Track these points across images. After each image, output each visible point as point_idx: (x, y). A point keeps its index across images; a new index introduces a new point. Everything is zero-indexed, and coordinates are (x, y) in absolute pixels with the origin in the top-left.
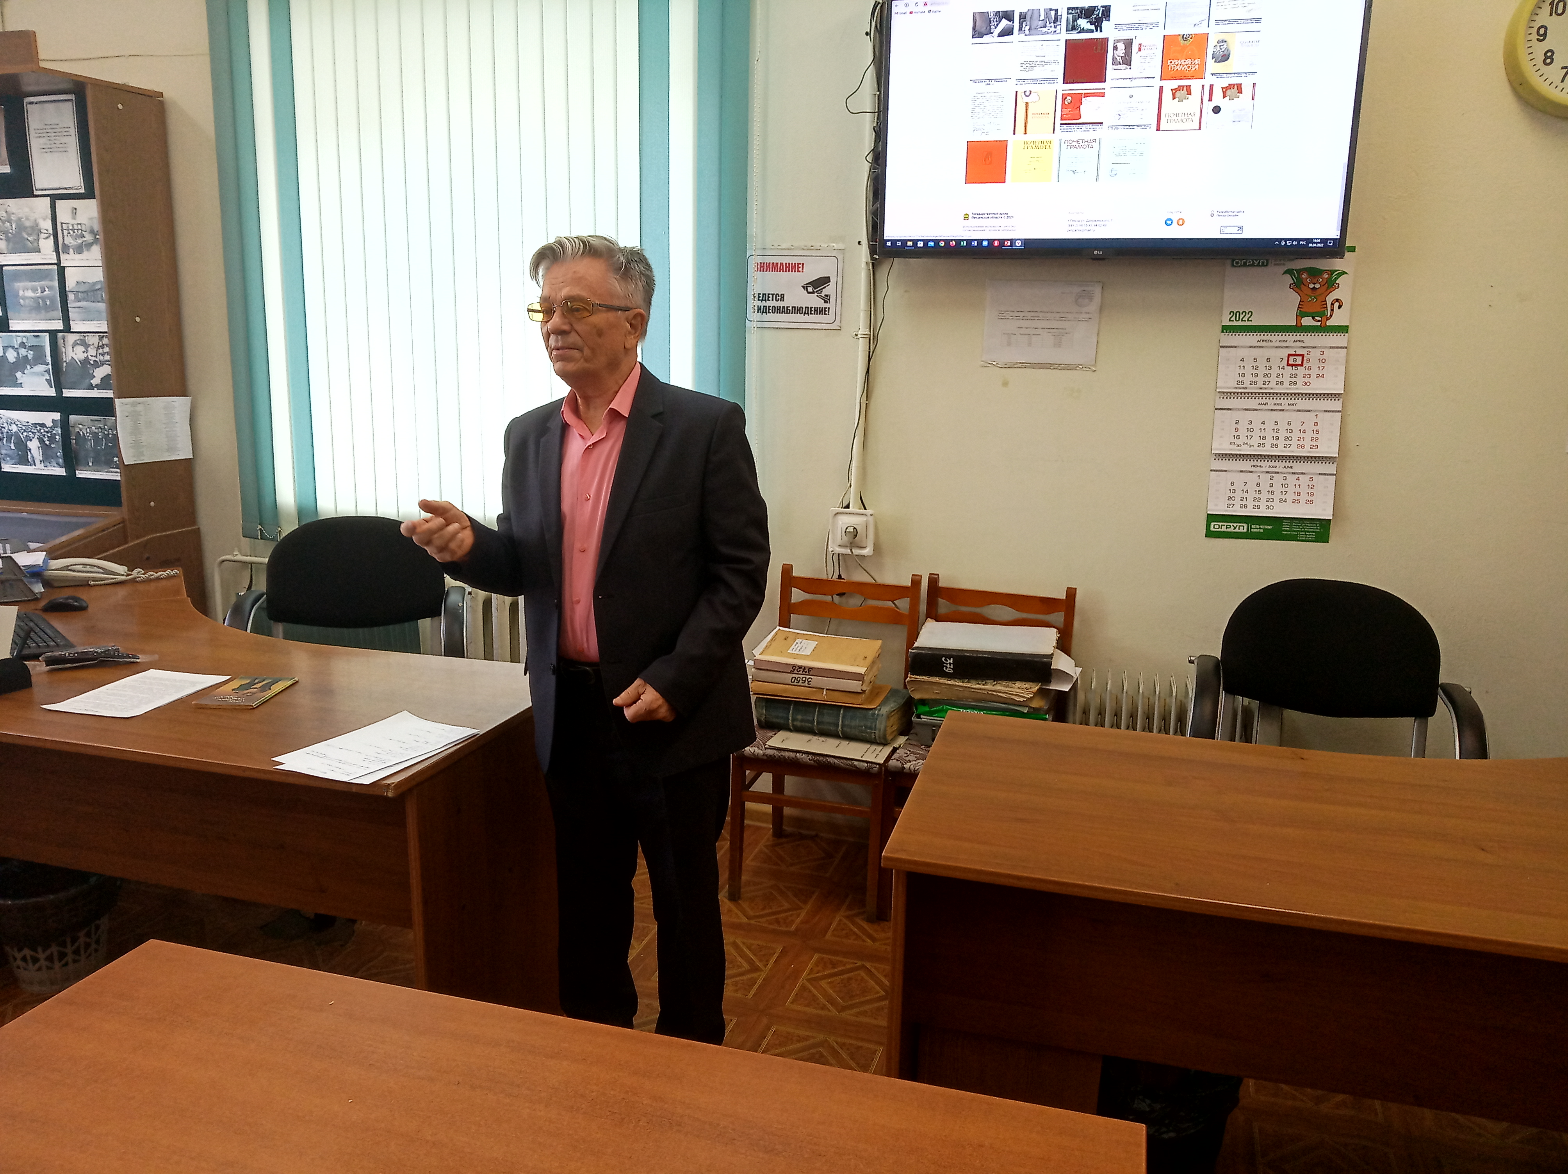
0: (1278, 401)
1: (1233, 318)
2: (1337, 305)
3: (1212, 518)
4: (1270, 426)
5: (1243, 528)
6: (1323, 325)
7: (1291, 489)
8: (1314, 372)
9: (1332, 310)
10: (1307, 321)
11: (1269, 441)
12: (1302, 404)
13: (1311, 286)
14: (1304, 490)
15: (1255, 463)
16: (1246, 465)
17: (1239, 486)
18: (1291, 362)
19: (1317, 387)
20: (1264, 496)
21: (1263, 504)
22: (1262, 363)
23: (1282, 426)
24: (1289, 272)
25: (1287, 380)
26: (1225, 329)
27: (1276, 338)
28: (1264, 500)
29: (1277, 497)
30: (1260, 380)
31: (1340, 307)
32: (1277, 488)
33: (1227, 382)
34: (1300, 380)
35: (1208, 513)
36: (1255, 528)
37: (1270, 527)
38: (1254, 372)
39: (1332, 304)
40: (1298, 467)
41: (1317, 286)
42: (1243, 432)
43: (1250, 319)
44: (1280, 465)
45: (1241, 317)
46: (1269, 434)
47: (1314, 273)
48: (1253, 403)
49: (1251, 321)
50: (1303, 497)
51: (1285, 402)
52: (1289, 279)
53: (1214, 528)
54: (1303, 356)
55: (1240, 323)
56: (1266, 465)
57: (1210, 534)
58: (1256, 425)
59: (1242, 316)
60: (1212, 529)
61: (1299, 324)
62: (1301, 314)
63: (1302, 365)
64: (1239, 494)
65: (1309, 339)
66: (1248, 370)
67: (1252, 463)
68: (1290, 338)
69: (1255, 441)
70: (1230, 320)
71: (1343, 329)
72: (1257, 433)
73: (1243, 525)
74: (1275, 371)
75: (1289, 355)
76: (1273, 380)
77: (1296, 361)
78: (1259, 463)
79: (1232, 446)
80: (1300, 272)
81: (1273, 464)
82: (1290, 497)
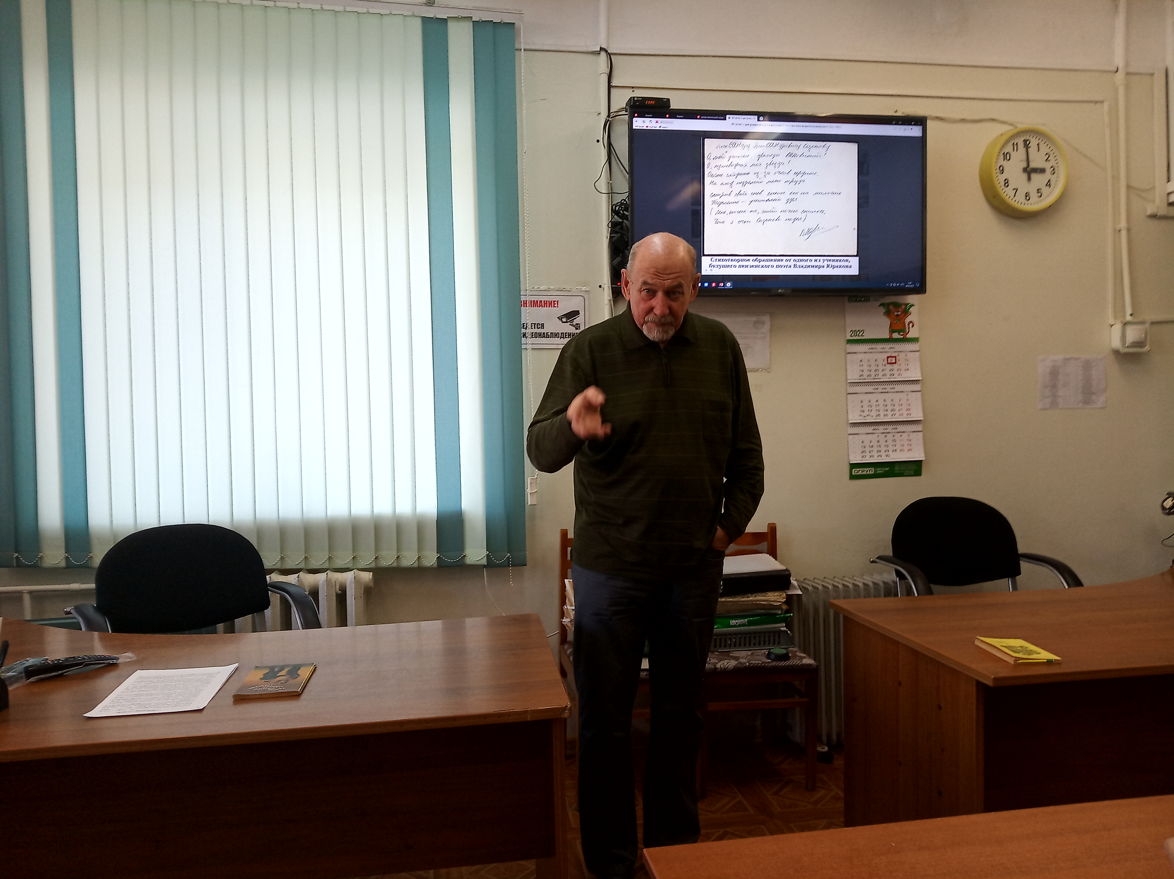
0: (884, 387)
1: (853, 335)
2: (911, 325)
3: (853, 466)
4: (881, 402)
5: (871, 471)
6: (905, 337)
7: (898, 443)
8: (903, 367)
9: (909, 328)
10: (896, 335)
11: (882, 413)
12: (899, 388)
13: (896, 313)
14: (906, 443)
15: (875, 427)
16: (870, 429)
17: (867, 443)
18: (889, 362)
19: (906, 376)
20: (883, 449)
21: (883, 454)
22: (873, 363)
23: (889, 402)
24: (882, 305)
25: (888, 373)
26: (849, 342)
27: (879, 346)
28: (883, 451)
29: (891, 448)
30: (873, 373)
31: (913, 326)
32: (890, 443)
33: (853, 376)
34: (896, 373)
35: (851, 462)
36: (880, 471)
37: (887, 469)
38: (869, 368)
39: (909, 324)
40: (901, 428)
41: (899, 313)
42: (866, 408)
43: (863, 335)
44: (890, 428)
45: (857, 335)
46: (881, 408)
47: (897, 305)
48: (870, 389)
49: (864, 336)
50: (906, 448)
51: (888, 387)
52: (882, 310)
53: (854, 472)
54: (895, 357)
55: (857, 338)
56: (881, 428)
57: (852, 477)
58: (873, 403)
59: (858, 333)
60: (853, 473)
61: (891, 338)
62: (892, 331)
63: (895, 363)
64: (868, 449)
65: (898, 347)
66: (865, 368)
67: (873, 428)
68: (887, 346)
69: (874, 413)
70: (851, 336)
71: (915, 340)
72: (874, 408)
73: (871, 469)
74: (881, 368)
75: (888, 357)
76: (881, 374)
77: (892, 360)
78: (877, 427)
79: (861, 418)
80: (889, 304)
81: (885, 427)
82: (898, 448)
